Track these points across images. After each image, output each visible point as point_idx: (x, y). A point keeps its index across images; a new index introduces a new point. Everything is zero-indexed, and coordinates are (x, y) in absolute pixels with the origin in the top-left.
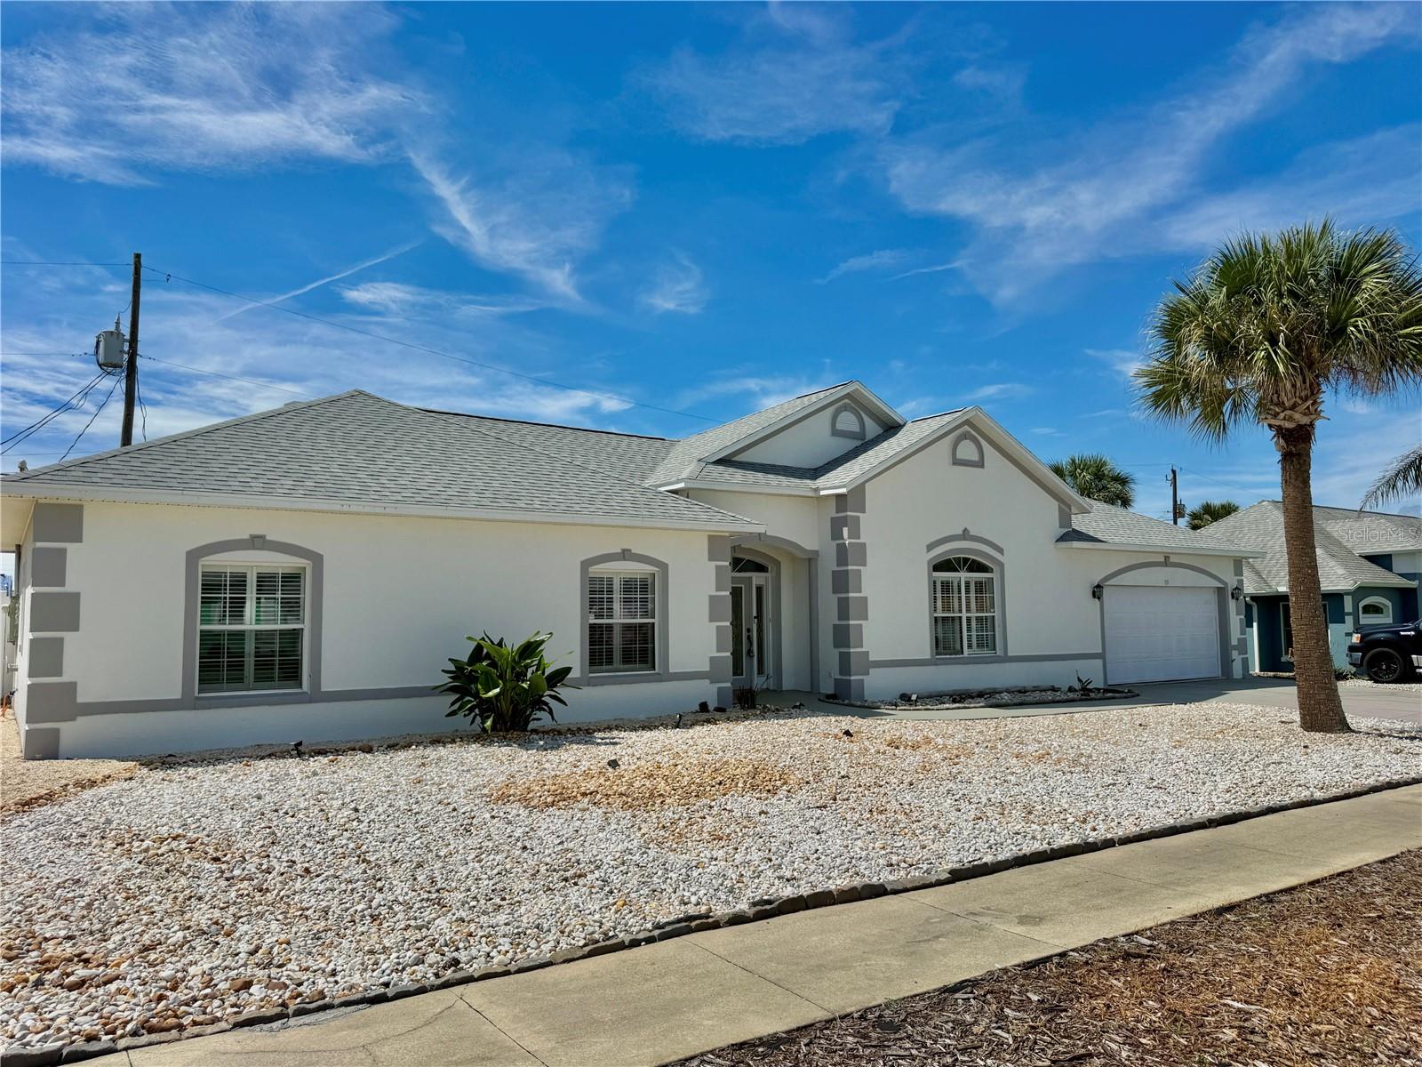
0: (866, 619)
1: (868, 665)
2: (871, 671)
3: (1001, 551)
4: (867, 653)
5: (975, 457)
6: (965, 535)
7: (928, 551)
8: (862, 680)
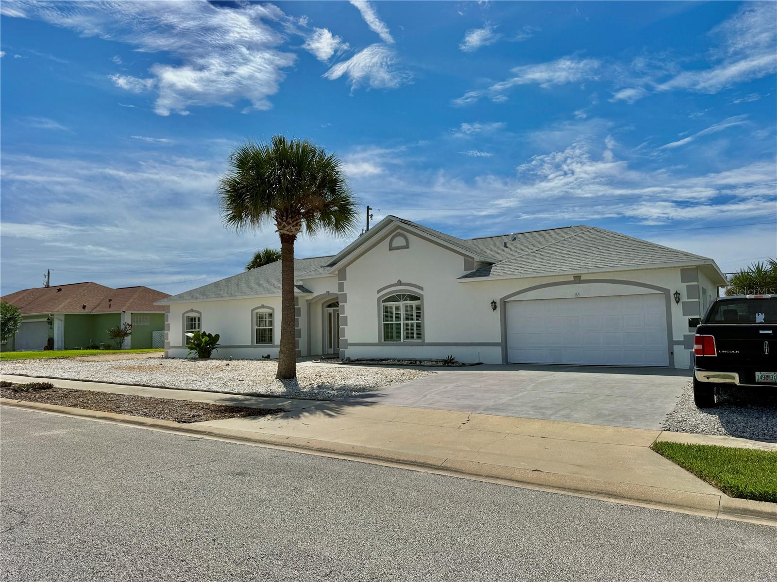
0: (347, 325)
1: (347, 345)
2: (349, 347)
3: (421, 289)
4: (347, 340)
5: (404, 244)
6: (400, 283)
7: (378, 293)
8: (345, 351)
